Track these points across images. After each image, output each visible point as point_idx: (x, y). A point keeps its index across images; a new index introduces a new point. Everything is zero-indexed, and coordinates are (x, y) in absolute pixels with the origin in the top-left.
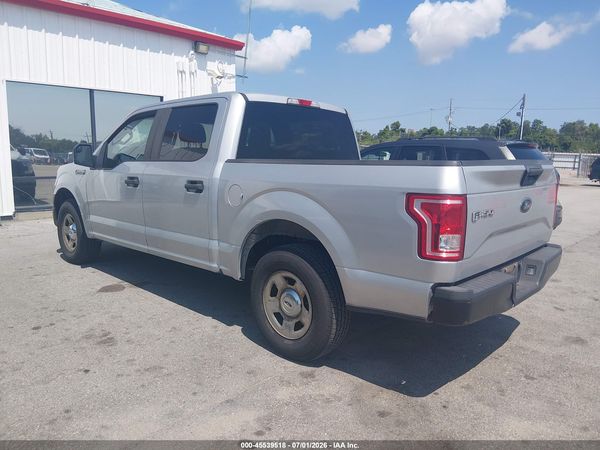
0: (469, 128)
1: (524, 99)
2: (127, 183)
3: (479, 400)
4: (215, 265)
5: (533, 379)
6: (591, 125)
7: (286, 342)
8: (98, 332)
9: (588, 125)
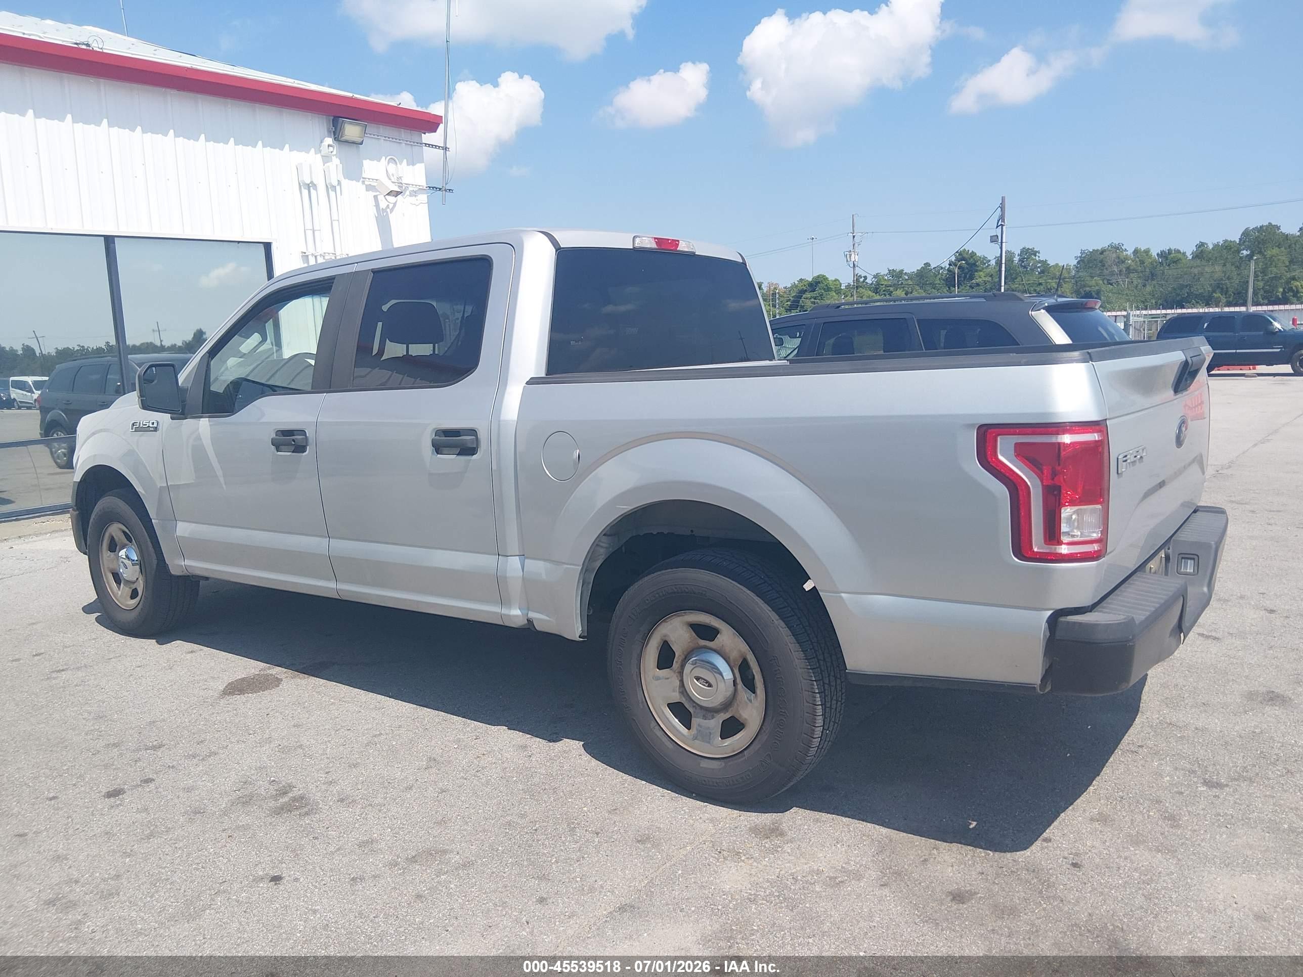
0: (892, 272)
1: (1002, 207)
2: (278, 445)
3: (1136, 841)
4: (516, 612)
5: (1219, 785)
6: (1136, 252)
7: (704, 764)
8: (262, 787)
9: (1130, 252)
